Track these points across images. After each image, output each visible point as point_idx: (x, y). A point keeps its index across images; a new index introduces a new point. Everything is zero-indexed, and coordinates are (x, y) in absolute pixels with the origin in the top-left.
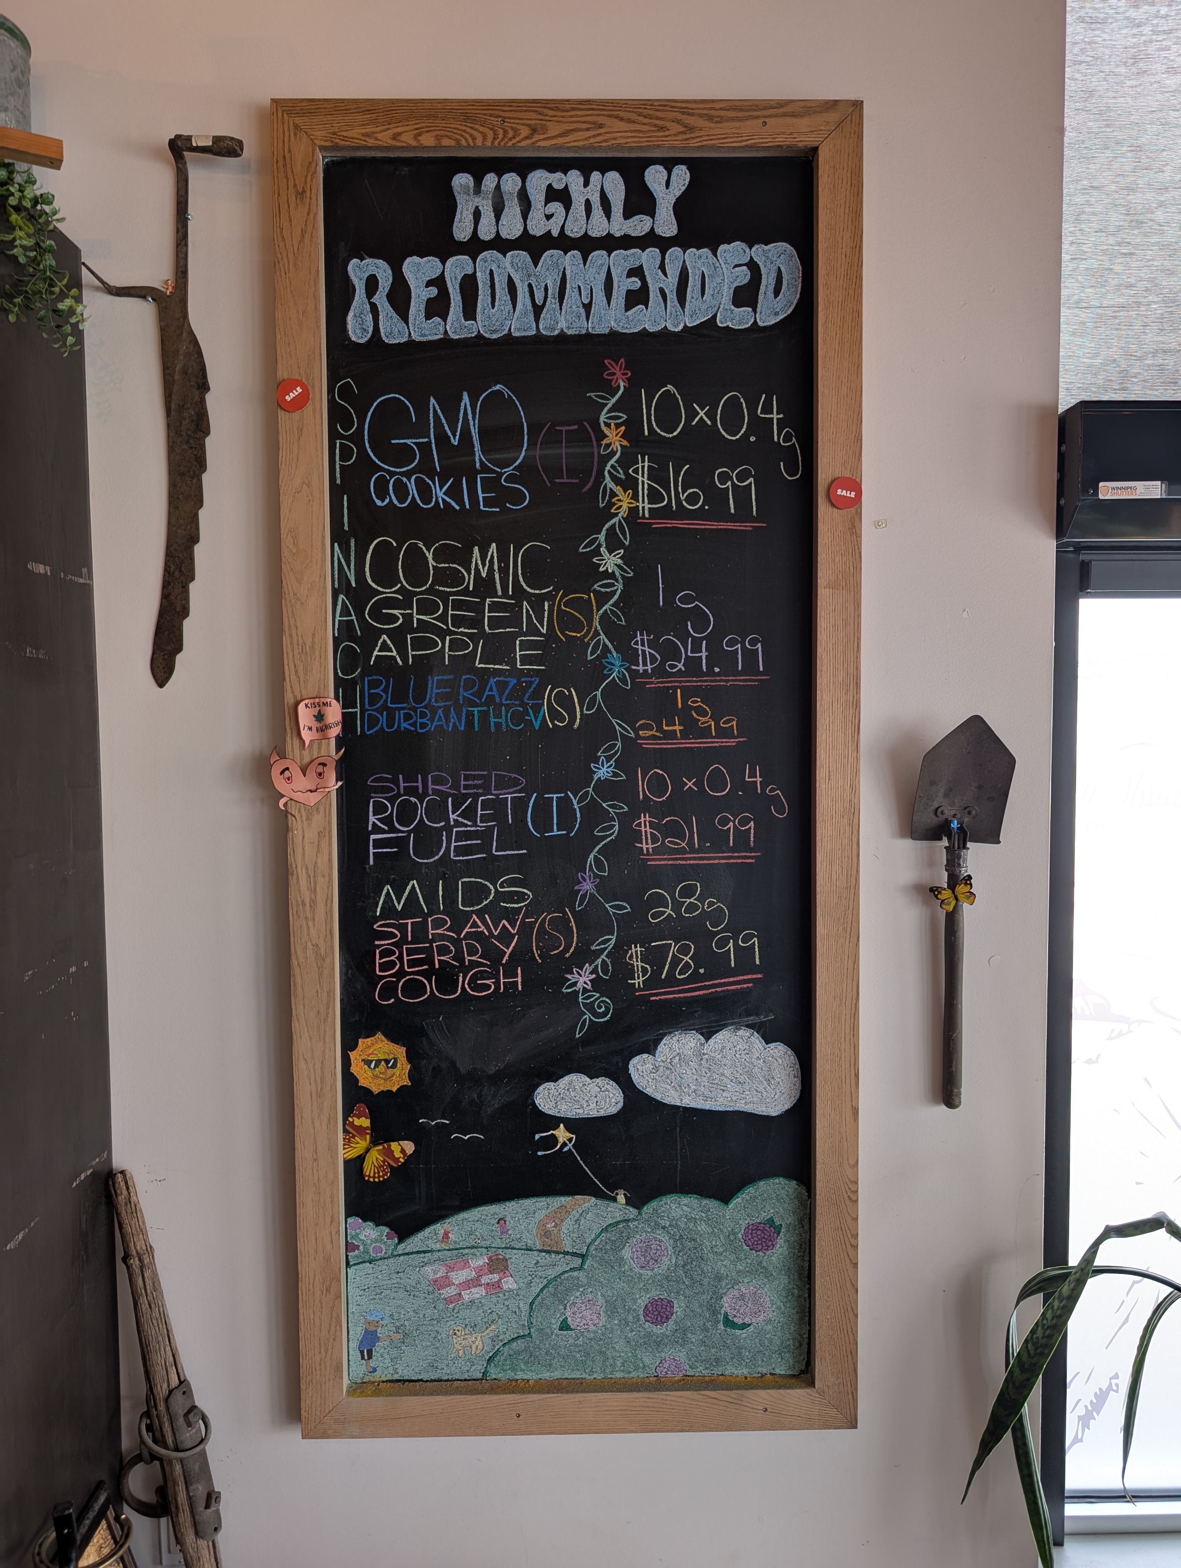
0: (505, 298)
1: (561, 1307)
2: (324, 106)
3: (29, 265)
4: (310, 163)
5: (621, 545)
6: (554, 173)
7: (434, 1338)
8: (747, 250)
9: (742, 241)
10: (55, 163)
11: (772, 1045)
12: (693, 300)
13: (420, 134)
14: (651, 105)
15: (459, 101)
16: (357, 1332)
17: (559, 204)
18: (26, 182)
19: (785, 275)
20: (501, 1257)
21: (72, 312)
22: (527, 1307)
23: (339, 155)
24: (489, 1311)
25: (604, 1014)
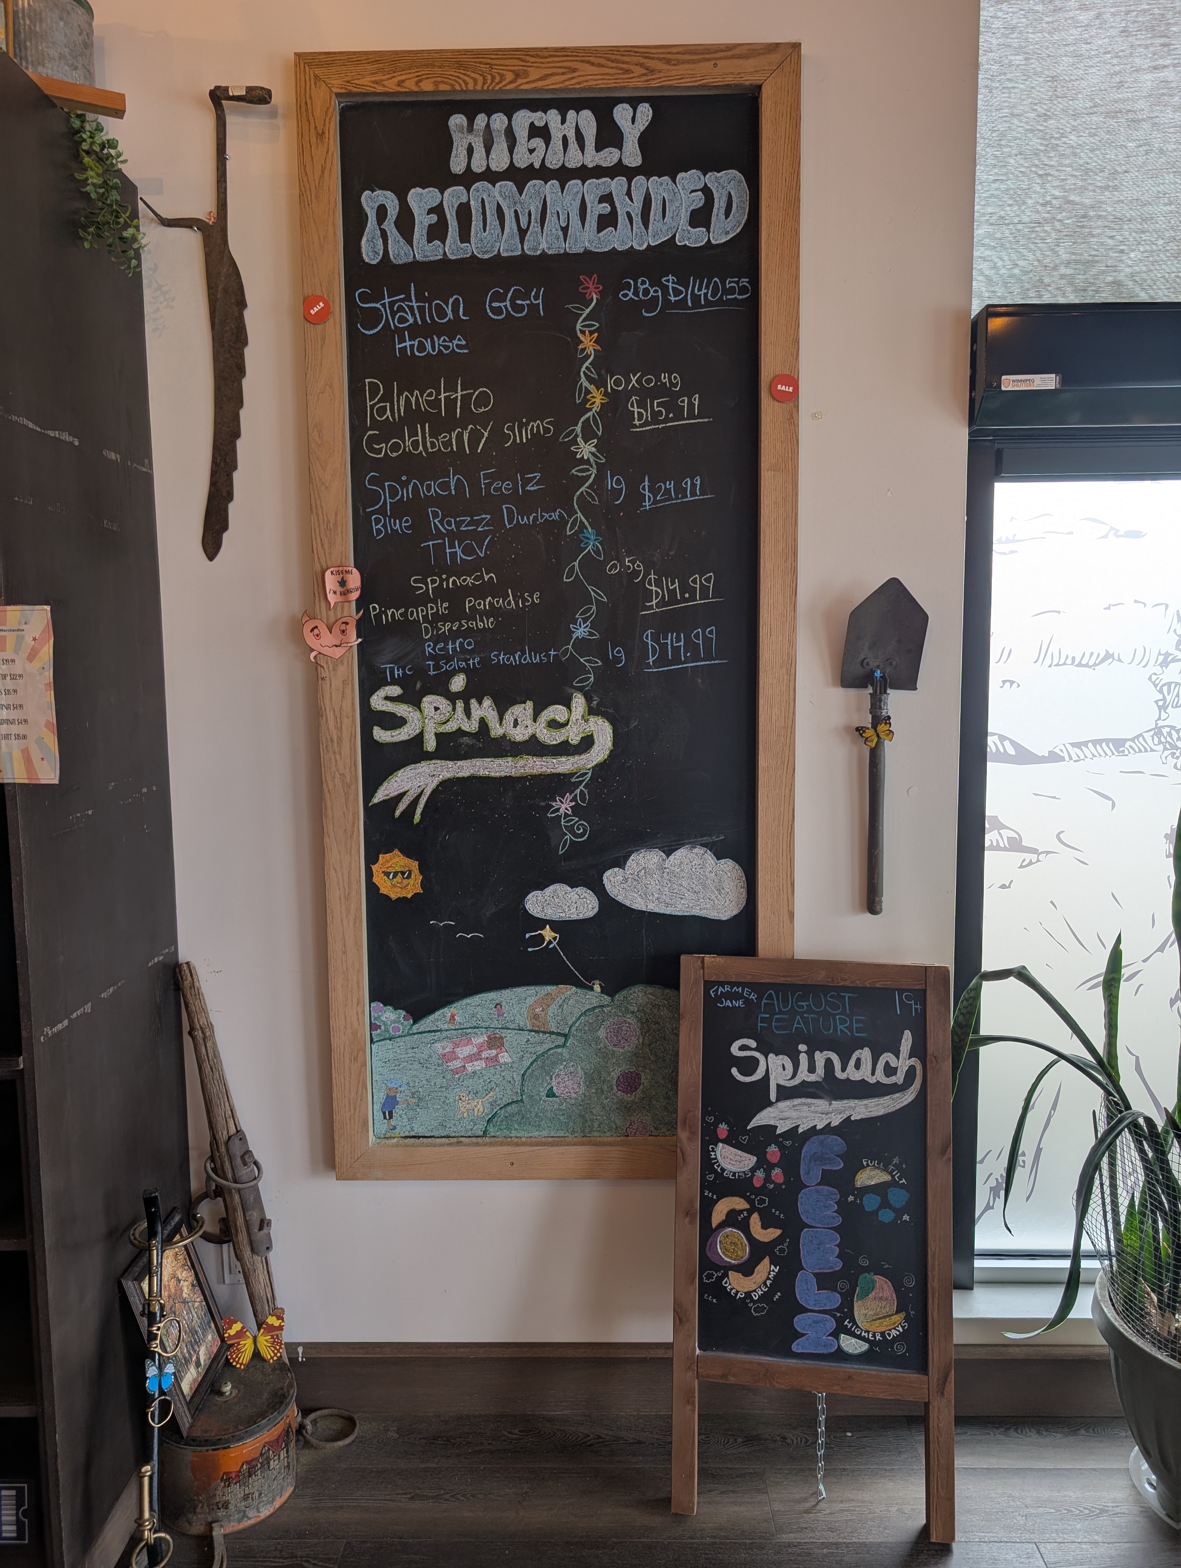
0: (494, 223)
1: (548, 1078)
2: (339, 58)
3: (99, 200)
4: (328, 108)
5: (595, 436)
6: (536, 111)
7: (444, 1102)
8: (702, 177)
9: (697, 169)
10: (119, 113)
11: (723, 861)
12: (655, 222)
13: (420, 81)
14: (618, 51)
15: (453, 51)
16: (380, 1097)
17: (540, 139)
18: (96, 130)
19: (734, 199)
20: (498, 1036)
21: (134, 239)
22: (520, 1078)
23: (352, 100)
24: (489, 1081)
25: (582, 835)
